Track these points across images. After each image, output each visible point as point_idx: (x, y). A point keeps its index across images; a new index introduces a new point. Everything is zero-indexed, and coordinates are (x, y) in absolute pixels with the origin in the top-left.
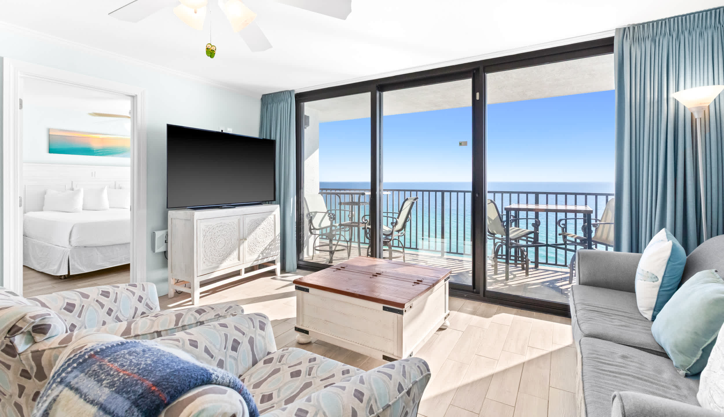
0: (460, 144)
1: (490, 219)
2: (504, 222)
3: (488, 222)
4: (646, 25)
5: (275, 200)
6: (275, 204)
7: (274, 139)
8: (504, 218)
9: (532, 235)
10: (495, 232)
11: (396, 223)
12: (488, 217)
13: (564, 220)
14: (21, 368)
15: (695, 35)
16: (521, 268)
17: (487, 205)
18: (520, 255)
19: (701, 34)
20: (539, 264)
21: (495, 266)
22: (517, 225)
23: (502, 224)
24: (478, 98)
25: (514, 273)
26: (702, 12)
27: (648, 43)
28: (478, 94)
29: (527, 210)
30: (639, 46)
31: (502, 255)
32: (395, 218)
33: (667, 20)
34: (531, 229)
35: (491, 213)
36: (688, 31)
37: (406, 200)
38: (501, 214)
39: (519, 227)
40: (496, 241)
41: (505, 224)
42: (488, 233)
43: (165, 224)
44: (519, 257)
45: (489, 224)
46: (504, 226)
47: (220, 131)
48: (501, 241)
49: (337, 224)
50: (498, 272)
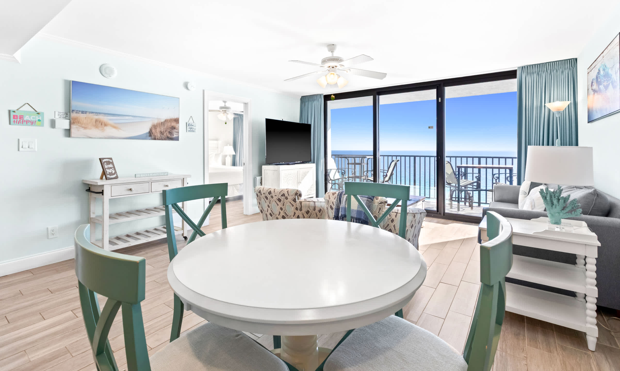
0: (429, 128)
1: (447, 174)
2: (457, 175)
3: (446, 176)
4: (534, 66)
5: (311, 161)
6: (311, 163)
7: (310, 124)
8: (457, 173)
9: (475, 184)
10: (451, 182)
11: (386, 176)
12: (446, 172)
13: (498, 174)
14: (296, 207)
15: (559, 72)
16: (468, 206)
17: (446, 165)
18: (468, 198)
19: (562, 72)
20: (481, 204)
21: (451, 205)
22: (466, 178)
23: (455, 176)
24: (440, 101)
25: (464, 208)
26: (563, 60)
27: (535, 75)
28: (440, 99)
29: (473, 168)
30: (530, 77)
31: (456, 198)
32: (385, 173)
33: (545, 64)
34: (475, 180)
35: (448, 170)
36: (556, 70)
37: (393, 161)
38: (455, 171)
39: (467, 179)
40: (452, 188)
41: (457, 176)
42: (446, 183)
43: (260, 174)
44: (467, 199)
45: (447, 177)
46: (457, 178)
47: (282, 120)
48: (455, 188)
49: (347, 177)
50: (453, 208)
